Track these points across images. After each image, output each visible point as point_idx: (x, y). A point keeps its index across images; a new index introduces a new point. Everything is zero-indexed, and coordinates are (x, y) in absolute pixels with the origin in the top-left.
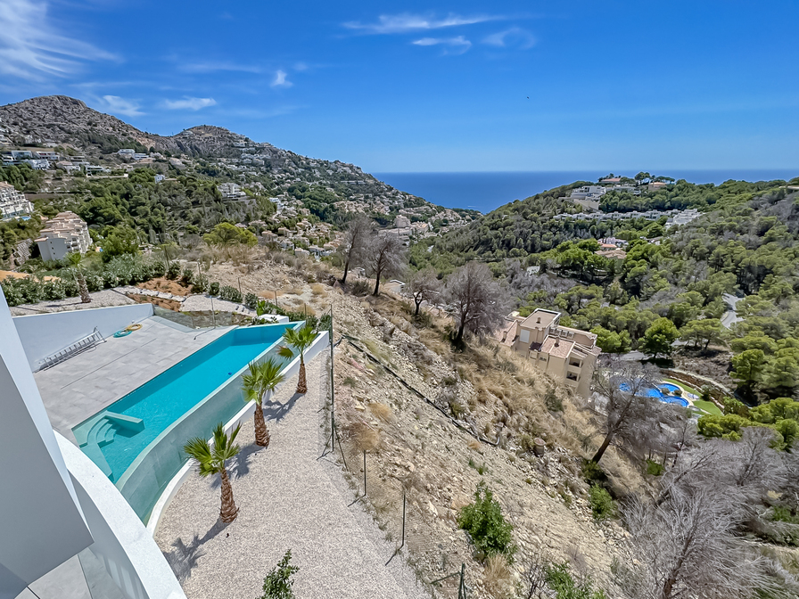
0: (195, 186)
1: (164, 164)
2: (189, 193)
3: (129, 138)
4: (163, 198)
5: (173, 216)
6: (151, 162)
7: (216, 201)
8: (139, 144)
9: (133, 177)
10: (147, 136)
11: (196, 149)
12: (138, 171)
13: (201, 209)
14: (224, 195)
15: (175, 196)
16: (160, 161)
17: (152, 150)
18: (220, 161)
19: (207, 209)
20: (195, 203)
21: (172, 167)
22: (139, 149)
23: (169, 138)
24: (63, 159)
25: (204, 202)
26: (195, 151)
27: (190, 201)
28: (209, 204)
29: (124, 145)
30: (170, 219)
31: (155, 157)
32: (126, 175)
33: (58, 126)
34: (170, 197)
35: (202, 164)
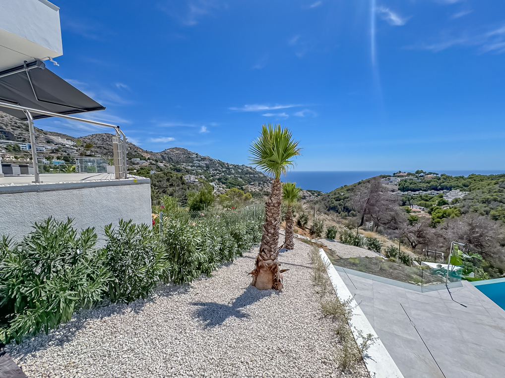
0: (171, 176)
1: (154, 166)
2: (168, 180)
3: (138, 153)
4: (154, 182)
5: (159, 191)
6: (147, 165)
7: (182, 184)
8: (142, 156)
9: (139, 172)
10: (147, 152)
11: (171, 158)
12: (142, 169)
13: (174, 188)
14: (187, 181)
15: (160, 181)
16: (152, 164)
17: (149, 159)
18: (182, 165)
19: (177, 188)
20: (171, 185)
21: (158, 167)
22: (142, 158)
23: (157, 153)
24: (104, 162)
25: (176, 185)
26: (170, 160)
27: (168, 184)
28: (178, 185)
29: (135, 156)
30: (157, 193)
31: (150, 162)
32: (135, 171)
33: (103, 147)
34: (158, 182)
35: (173, 166)
